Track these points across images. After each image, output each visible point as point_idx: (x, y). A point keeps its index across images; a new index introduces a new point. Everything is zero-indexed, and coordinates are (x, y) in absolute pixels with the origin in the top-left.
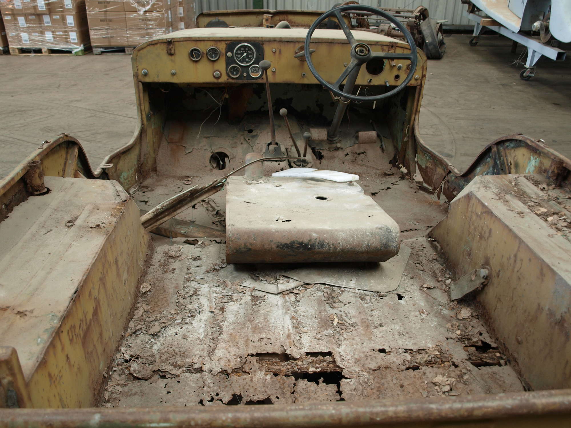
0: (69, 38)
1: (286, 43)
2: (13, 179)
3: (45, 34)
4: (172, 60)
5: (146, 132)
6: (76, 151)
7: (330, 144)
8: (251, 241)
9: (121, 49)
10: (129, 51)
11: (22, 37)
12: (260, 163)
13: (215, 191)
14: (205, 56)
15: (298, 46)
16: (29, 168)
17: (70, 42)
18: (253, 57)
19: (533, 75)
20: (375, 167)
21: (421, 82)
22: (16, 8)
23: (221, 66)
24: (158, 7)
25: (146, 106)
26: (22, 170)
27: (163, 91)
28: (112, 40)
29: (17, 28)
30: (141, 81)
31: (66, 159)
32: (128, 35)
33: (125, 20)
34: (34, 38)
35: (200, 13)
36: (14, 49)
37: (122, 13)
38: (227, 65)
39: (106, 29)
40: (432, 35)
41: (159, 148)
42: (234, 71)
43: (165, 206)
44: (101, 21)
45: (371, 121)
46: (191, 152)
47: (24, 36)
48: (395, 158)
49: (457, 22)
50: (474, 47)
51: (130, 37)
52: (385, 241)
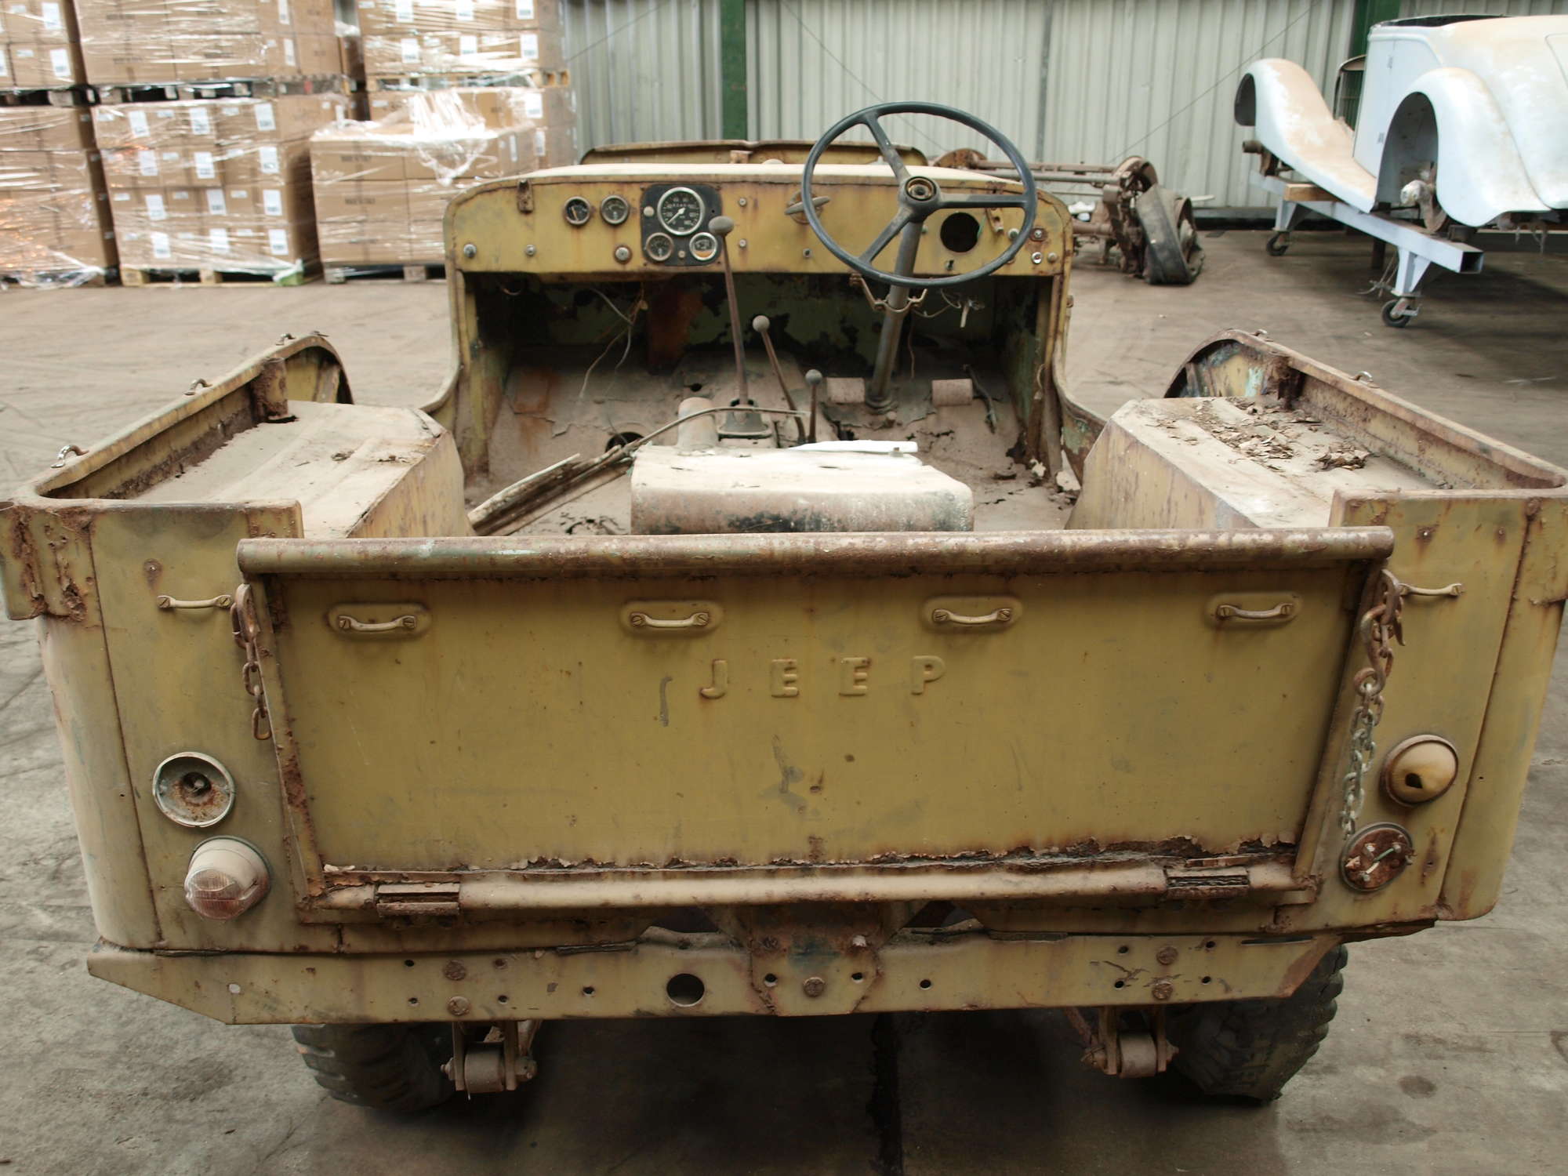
0: (268, 245)
1: (768, 186)
2: (239, 376)
3: (208, 235)
4: (527, 224)
5: (468, 380)
6: (336, 376)
7: (872, 414)
8: (678, 512)
9: (395, 269)
10: (414, 273)
11: (154, 242)
12: (709, 418)
13: (613, 475)
14: (597, 214)
15: (793, 192)
16: (263, 368)
17: (270, 255)
18: (698, 218)
19: (1413, 313)
20: (975, 463)
21: (1063, 266)
22: (145, 173)
23: (631, 236)
24: (489, 169)
25: (470, 325)
26: (253, 367)
27: (507, 291)
28: (372, 248)
29: (144, 223)
30: (460, 270)
31: (317, 388)
32: (414, 237)
33: (407, 200)
34: (182, 245)
35: (589, 149)
36: (132, 273)
37: (399, 183)
38: (645, 233)
39: (360, 222)
40: (1165, 226)
41: (494, 424)
42: (659, 245)
43: (511, 497)
44: (349, 201)
45: (965, 366)
46: (564, 433)
47: (160, 240)
48: (1019, 444)
49: (1239, 200)
50: (1278, 258)
51: (418, 241)
52: (941, 517)
